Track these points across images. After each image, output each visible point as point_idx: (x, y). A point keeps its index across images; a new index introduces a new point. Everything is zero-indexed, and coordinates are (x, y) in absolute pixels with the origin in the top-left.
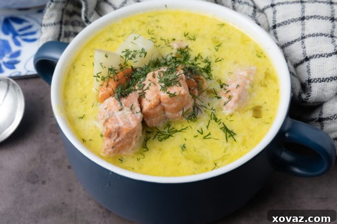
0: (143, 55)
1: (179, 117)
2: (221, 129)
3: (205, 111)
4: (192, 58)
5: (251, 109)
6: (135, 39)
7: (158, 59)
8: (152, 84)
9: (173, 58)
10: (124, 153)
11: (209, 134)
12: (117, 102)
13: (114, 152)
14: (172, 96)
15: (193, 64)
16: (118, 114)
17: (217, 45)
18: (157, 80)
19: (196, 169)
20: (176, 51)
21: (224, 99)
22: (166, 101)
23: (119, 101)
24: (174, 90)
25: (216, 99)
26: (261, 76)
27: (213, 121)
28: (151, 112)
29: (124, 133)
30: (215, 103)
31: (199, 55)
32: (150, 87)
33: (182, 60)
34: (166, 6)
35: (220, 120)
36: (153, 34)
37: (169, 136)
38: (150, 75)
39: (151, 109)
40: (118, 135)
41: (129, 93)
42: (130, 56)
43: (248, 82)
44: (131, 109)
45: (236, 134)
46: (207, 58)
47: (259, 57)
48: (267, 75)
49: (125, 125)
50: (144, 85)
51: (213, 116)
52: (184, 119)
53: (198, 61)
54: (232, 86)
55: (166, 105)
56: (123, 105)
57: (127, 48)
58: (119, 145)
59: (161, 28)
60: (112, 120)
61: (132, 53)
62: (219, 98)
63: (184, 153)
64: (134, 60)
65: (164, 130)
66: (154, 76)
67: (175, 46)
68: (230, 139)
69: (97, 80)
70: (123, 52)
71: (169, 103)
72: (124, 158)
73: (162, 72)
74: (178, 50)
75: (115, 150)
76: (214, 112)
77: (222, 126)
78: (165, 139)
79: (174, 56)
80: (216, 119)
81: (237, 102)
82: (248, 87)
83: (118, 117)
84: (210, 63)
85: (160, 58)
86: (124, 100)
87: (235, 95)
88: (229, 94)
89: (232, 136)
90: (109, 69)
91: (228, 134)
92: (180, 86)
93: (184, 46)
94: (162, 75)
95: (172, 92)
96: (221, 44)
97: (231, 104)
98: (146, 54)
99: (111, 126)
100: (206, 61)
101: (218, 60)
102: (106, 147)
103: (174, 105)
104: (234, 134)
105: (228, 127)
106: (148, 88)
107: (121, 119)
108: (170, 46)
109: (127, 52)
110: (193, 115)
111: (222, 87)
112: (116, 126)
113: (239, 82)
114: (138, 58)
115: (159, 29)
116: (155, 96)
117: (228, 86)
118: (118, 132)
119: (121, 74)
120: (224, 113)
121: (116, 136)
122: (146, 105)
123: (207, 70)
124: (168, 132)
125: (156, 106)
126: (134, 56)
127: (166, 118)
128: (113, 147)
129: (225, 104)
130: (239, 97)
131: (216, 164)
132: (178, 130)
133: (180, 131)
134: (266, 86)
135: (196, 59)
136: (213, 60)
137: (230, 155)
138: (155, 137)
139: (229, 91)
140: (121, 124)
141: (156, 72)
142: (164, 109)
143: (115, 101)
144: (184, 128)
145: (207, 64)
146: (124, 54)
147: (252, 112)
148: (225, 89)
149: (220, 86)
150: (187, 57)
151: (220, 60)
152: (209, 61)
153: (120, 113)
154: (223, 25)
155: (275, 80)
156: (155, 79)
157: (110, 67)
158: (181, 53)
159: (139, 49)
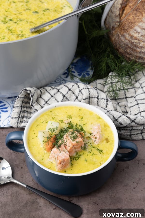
0: (57, 129)
1: (80, 150)
2: (96, 150)
3: (88, 145)
4: (74, 126)
5: (105, 140)
6: (51, 123)
7: (61, 129)
8: (67, 140)
9: (67, 127)
10: (66, 168)
11: (93, 153)
12: (58, 150)
13: (62, 169)
14: (78, 142)
15: (76, 128)
16: (60, 154)
17: (81, 118)
18: (69, 138)
19: (94, 167)
20: (67, 124)
21: (94, 139)
22: (75, 145)
23: (59, 149)
24: (78, 140)
25: (90, 140)
26: (103, 127)
27: (93, 148)
28: (71, 150)
29: (66, 160)
30: (91, 141)
31: (77, 124)
32: (67, 141)
33: (71, 127)
34: (55, 106)
35: (95, 147)
36: (55, 119)
37: (79, 158)
38: (65, 137)
39: (71, 149)
40: (64, 162)
41: (60, 145)
42: (53, 131)
43: (100, 130)
44: (64, 151)
45: (103, 151)
46: (80, 124)
47: (99, 119)
48: (105, 125)
49: (65, 157)
50: (64, 141)
51: (91, 147)
52: (82, 150)
53: (78, 126)
54: (95, 133)
55: (75, 147)
56: (61, 150)
57: (50, 128)
58: (64, 166)
59: (57, 116)
60: (59, 157)
61: (53, 129)
62: (91, 139)
63: (87, 162)
64: (55, 132)
65: (76, 156)
66: (67, 137)
67: (66, 122)
68: (101, 153)
69: (43, 143)
70: (49, 130)
71: (77, 145)
72: (66, 170)
73: (70, 134)
74: (68, 124)
75: (63, 168)
76: (92, 145)
77: (96, 149)
78: (78, 159)
79: (67, 126)
80: (93, 147)
81: (99, 139)
82: (101, 132)
83: (61, 155)
84: (82, 126)
85: (62, 128)
86: (60, 148)
87: (98, 136)
88: (95, 137)
89: (102, 152)
90: (47, 138)
91: (100, 152)
92: (79, 138)
93: (69, 122)
94: (70, 135)
95: (77, 141)
96: (83, 117)
97: (97, 141)
98: (58, 128)
99: (61, 159)
100: (80, 126)
101: (84, 124)
102: (59, 168)
103: (78, 146)
104: (102, 151)
105: (99, 149)
106: (67, 142)
107: (63, 155)
108: (63, 123)
109: (51, 129)
110: (85, 148)
111: (91, 135)
112: (62, 158)
113: (97, 131)
114: (56, 131)
115: (56, 116)
116: (71, 144)
117: (93, 134)
118: (64, 160)
119: (52, 138)
120: (95, 144)
121: (63, 162)
122: (68, 148)
123: (82, 129)
124: (78, 156)
125: (72, 148)
126: (54, 130)
127: (76, 151)
128: (62, 167)
129: (95, 141)
130: (100, 137)
131: (100, 163)
132: (81, 154)
133: (82, 155)
134: (106, 130)
135: (76, 126)
136: (82, 125)
137: (104, 159)
138: (74, 159)
139: (95, 136)
140: (64, 158)
141: (68, 135)
142: (75, 148)
143: (57, 150)
144: (83, 153)
145: (81, 127)
146: (50, 130)
147: (105, 141)
148: (93, 135)
149: (90, 135)
150: (72, 126)
151: (85, 124)
152: (81, 126)
153: (61, 153)
154: (81, 110)
155: (108, 127)
156: (68, 138)
157: (47, 137)
158: (69, 125)
159: (55, 127)
